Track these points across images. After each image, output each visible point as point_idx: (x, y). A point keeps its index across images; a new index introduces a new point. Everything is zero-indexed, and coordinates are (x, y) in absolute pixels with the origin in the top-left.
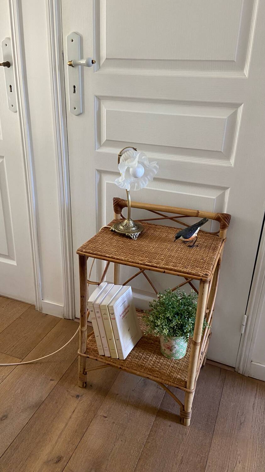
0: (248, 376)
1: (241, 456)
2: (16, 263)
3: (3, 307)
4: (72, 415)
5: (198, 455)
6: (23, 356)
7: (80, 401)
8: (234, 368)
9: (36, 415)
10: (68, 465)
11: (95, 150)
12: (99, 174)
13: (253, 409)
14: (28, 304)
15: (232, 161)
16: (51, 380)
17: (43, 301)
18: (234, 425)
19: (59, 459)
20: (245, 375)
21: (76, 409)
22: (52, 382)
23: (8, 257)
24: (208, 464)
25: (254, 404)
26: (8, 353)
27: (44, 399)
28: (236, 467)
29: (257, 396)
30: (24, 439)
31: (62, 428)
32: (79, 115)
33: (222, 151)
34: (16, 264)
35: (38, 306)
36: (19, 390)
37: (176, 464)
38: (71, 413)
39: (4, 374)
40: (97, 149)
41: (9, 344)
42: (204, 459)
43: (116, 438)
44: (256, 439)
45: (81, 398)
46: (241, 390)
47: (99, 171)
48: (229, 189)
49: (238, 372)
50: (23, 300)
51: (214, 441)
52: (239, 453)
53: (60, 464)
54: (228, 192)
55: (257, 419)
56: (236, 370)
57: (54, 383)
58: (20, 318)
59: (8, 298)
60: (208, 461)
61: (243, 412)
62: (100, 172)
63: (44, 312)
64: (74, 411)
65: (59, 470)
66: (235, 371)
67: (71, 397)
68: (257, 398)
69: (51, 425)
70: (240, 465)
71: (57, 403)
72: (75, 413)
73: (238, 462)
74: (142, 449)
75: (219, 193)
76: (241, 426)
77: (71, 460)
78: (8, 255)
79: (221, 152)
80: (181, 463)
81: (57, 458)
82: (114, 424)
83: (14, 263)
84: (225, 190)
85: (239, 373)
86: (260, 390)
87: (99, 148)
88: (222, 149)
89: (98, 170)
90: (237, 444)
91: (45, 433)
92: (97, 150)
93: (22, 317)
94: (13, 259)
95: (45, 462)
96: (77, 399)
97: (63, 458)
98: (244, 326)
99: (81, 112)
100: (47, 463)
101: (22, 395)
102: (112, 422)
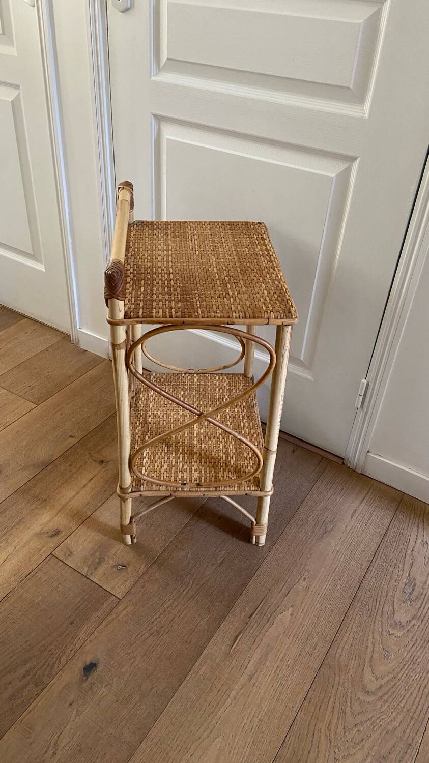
0: (361, 474)
1: (309, 573)
2: (44, 268)
3: (26, 333)
4: (87, 483)
5: (247, 559)
6: (39, 401)
7: (103, 467)
8: (343, 459)
9: (39, 476)
10: (66, 541)
11: (150, 77)
12: (157, 123)
13: (352, 517)
14: (62, 333)
15: (367, 107)
16: (71, 436)
17: (80, 330)
18: (314, 532)
19: (57, 533)
20: (357, 470)
21: (95, 477)
22: (72, 440)
23: (33, 257)
24: (258, 572)
25: (356, 510)
26: (20, 394)
27: (54, 459)
28: (298, 584)
29: (365, 501)
30: (16, 502)
31: (71, 496)
32: (126, 10)
33: (351, 87)
34: (44, 270)
35: (74, 337)
36: (25, 443)
37: (212, 565)
38: (87, 481)
39: (8, 420)
40: (154, 76)
41: (23, 382)
42: (254, 567)
43: (140, 520)
44: (341, 555)
45: (105, 465)
46: (343, 489)
47: (157, 118)
48: (358, 160)
49: (347, 465)
50: (55, 326)
51: (278, 546)
52: (308, 567)
53: (56, 539)
54: (356, 165)
55: (352, 531)
56: (345, 462)
57: (73, 441)
58: (47, 350)
59: (35, 321)
60: (260, 569)
61: (334, 519)
62: (159, 118)
63: (83, 346)
64: (91, 480)
65: (53, 545)
66: (343, 464)
67: (92, 461)
68: (363, 504)
69: (56, 492)
70: (304, 583)
71: (71, 465)
72: (92, 481)
73: (302, 579)
74: (171, 540)
75: (341, 166)
76: (325, 535)
77: (72, 536)
78: (32, 254)
79: (349, 88)
80: (221, 565)
81: (55, 531)
82: (143, 503)
83: (41, 268)
84: (353, 162)
85: (349, 467)
86: (372, 494)
87: (157, 74)
88: (352, 83)
89: (155, 116)
90: (309, 556)
91: (45, 500)
92: (153, 78)
93: (49, 350)
94: (40, 262)
95: (36, 534)
96: (100, 465)
97: (61, 532)
98: (362, 397)
99: (129, 6)
100: (39, 535)
101: (27, 448)
102: (140, 500)
